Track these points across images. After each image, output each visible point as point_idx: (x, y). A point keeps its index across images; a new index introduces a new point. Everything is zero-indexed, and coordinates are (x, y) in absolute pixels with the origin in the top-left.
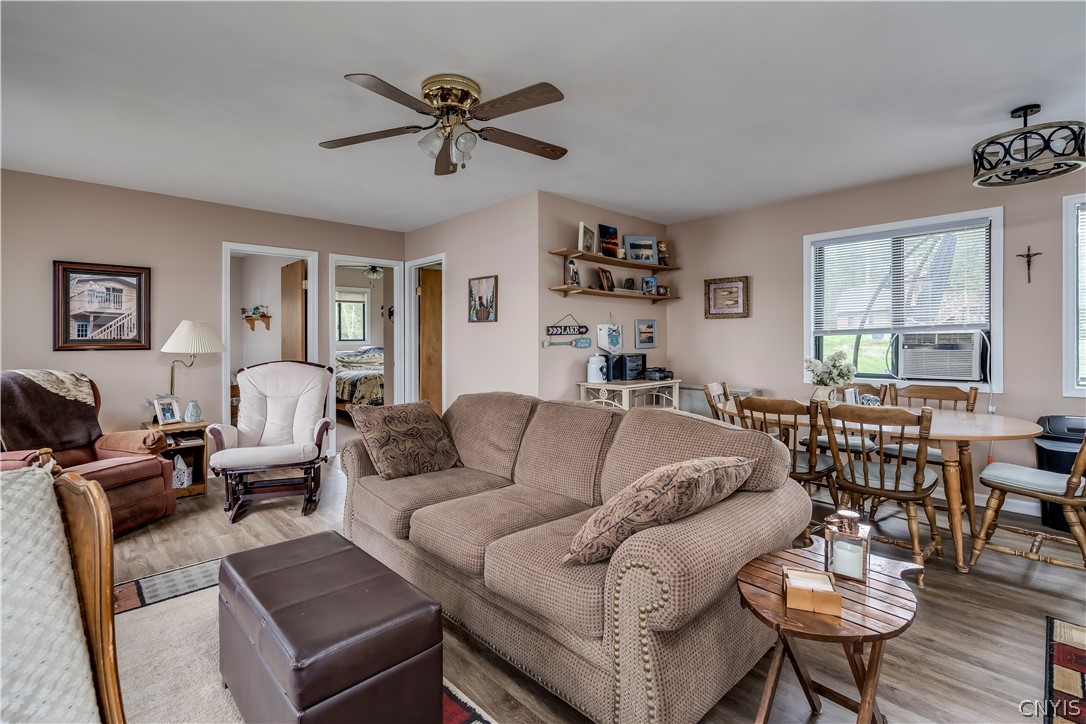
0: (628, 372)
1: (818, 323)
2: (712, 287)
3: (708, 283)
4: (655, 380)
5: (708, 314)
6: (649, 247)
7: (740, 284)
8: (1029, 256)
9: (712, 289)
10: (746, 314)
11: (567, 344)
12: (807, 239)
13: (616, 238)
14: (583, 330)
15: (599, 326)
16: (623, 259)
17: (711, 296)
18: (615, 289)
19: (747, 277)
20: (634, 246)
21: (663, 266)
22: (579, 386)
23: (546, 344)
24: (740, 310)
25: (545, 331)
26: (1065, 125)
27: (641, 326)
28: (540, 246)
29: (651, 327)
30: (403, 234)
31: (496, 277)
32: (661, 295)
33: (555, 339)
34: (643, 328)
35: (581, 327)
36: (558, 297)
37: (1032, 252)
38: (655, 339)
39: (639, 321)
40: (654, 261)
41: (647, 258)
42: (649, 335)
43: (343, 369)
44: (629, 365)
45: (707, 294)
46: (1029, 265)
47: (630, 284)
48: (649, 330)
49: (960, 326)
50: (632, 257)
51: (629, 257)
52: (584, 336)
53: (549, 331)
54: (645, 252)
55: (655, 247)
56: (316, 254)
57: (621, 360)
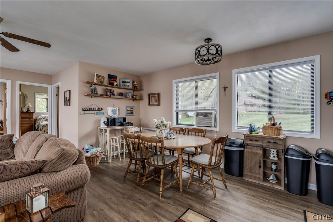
0: (116, 123)
1: (177, 108)
2: (150, 96)
3: (149, 95)
4: (125, 126)
5: (149, 105)
6: (129, 82)
7: (157, 95)
8: (225, 88)
9: (150, 97)
10: (159, 105)
11: (92, 114)
12: (174, 81)
13: (117, 79)
14: (100, 109)
15: (108, 108)
16: (116, 86)
17: (150, 99)
18: (112, 96)
19: (158, 93)
20: (123, 82)
21: (135, 89)
22: (98, 128)
23: (82, 114)
24: (157, 104)
25: (82, 109)
26: (213, 45)
27: (127, 108)
28: (80, 81)
29: (133, 108)
30: (52, 76)
31: (70, 91)
32: (134, 98)
33: (86, 112)
34: (129, 109)
35: (99, 108)
36: (89, 98)
37: (226, 87)
38: (134, 113)
39: (126, 107)
40: (131, 87)
41: (128, 86)
42: (131, 111)
43: (44, 121)
44: (116, 121)
45: (149, 98)
46: (225, 91)
47: (121, 94)
48: (131, 110)
49: (209, 110)
50: (123, 86)
51: (121, 85)
52: (101, 111)
53: (83, 109)
54: (128, 84)
55: (131, 82)
56: (10, 81)
57: (114, 119)
